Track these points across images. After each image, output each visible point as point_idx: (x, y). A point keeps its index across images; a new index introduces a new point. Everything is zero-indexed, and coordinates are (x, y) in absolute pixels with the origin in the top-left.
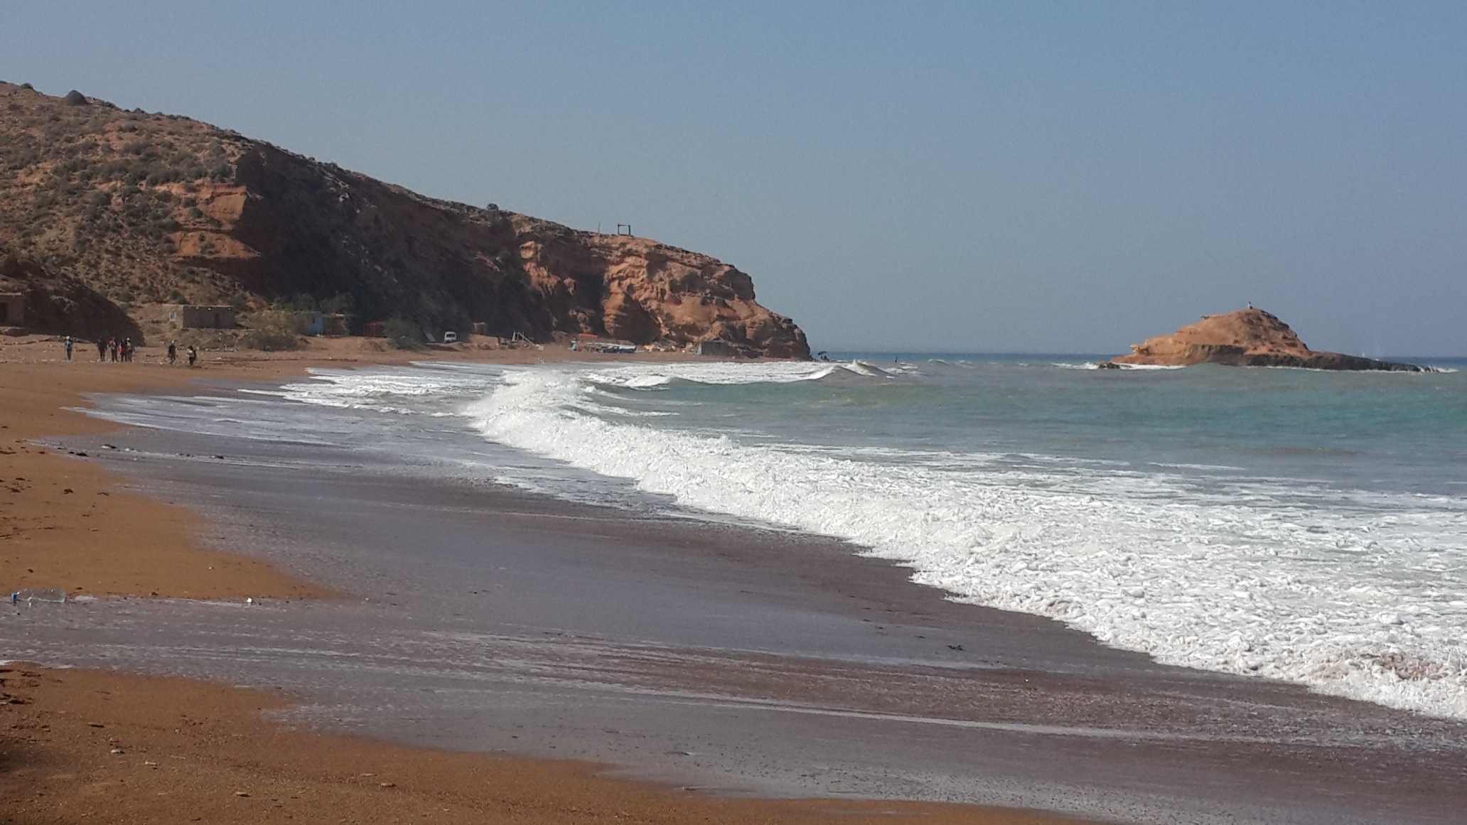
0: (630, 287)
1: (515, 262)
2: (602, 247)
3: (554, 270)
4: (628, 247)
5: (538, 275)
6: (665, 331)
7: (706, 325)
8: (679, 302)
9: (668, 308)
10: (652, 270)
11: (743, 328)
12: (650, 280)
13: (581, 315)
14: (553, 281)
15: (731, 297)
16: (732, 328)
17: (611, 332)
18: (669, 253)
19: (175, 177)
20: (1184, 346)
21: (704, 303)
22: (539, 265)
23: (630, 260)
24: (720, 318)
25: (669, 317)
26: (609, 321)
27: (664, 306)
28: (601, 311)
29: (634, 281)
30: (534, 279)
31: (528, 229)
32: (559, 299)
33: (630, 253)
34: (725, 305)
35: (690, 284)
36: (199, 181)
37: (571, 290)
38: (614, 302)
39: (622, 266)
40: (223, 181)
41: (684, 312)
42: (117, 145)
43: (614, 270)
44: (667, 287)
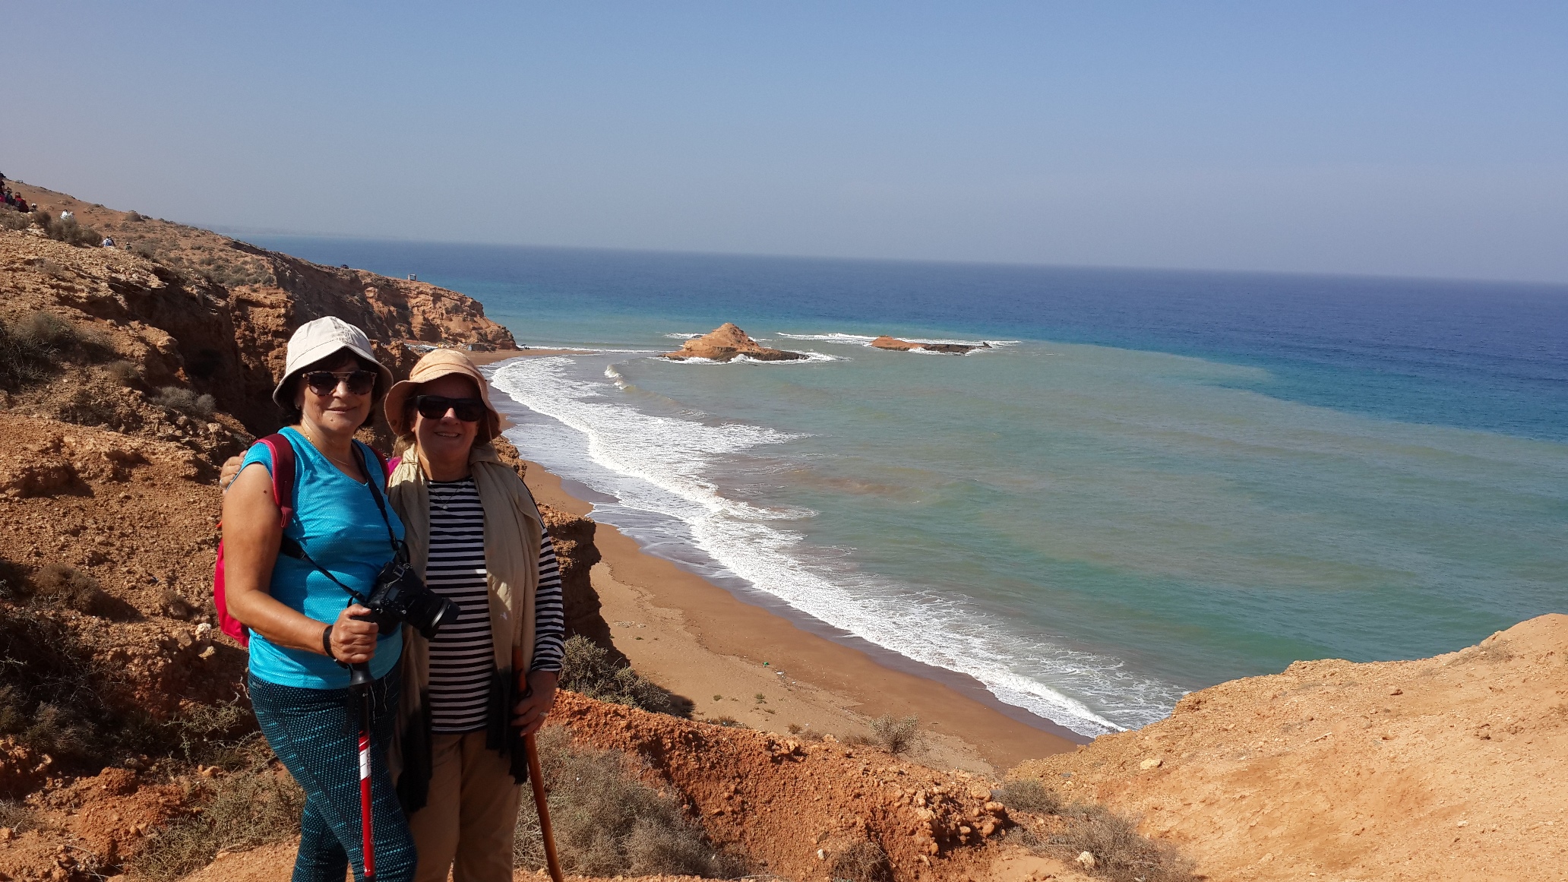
0: (424, 311)
1: (364, 299)
2: (406, 289)
3: (385, 303)
4: (421, 289)
5: (378, 307)
6: (444, 335)
7: (469, 333)
8: (451, 320)
9: (446, 323)
10: (435, 302)
11: (486, 335)
12: (435, 308)
13: (402, 328)
14: (385, 310)
15: (476, 316)
16: (480, 334)
17: (418, 337)
18: (442, 293)
19: (241, 283)
20: (708, 347)
21: (464, 320)
22: (377, 300)
23: (422, 296)
24: (474, 329)
25: (448, 329)
26: (416, 330)
27: (443, 322)
28: (410, 324)
29: (425, 308)
30: (376, 309)
31: (369, 280)
32: (390, 320)
33: (422, 293)
34: (475, 322)
35: (456, 310)
36: (257, 286)
37: (395, 314)
38: (417, 321)
39: (418, 300)
40: (271, 286)
41: (455, 325)
42: (195, 259)
43: (414, 301)
44: (444, 312)
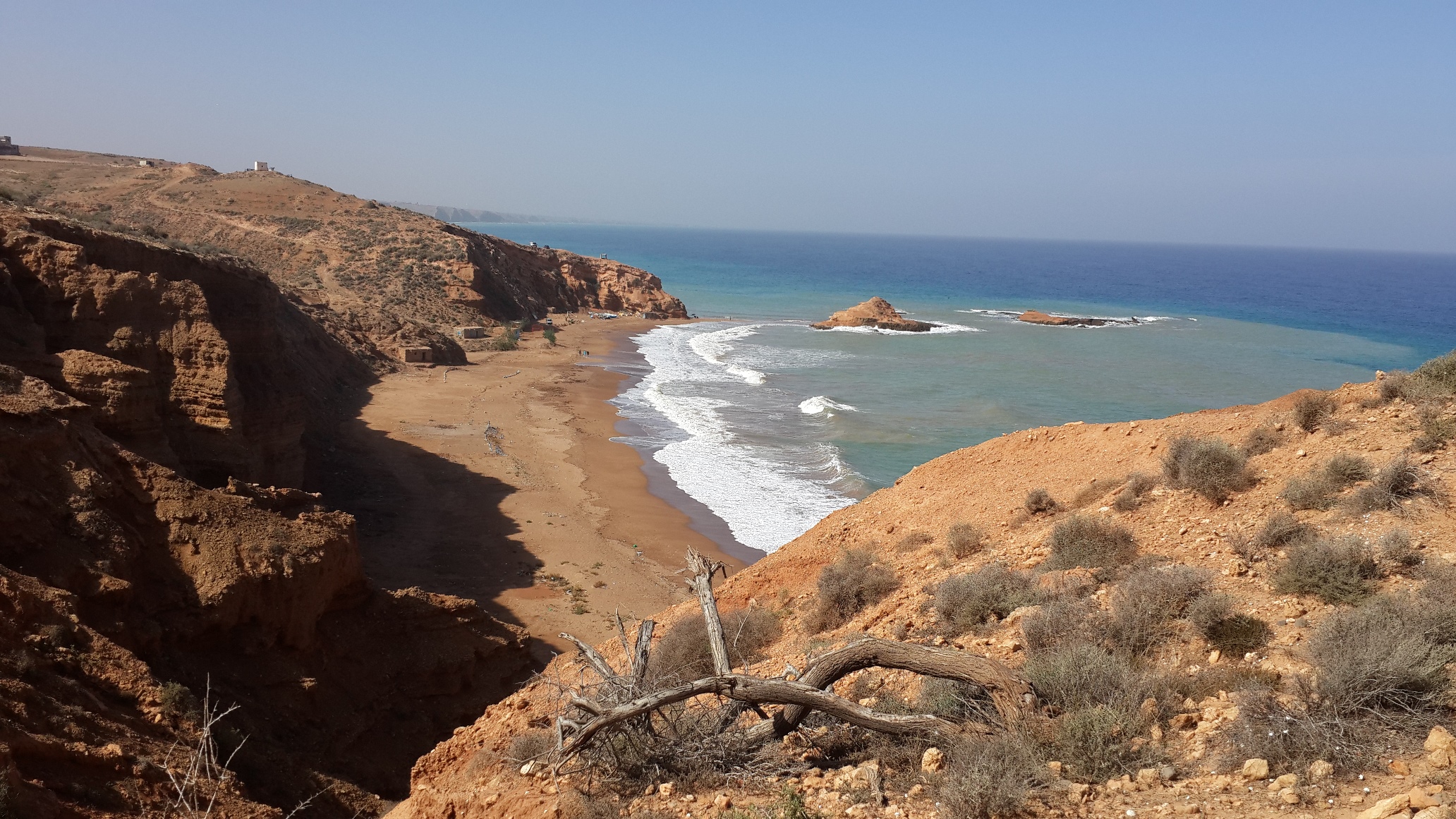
0: (610, 285)
1: (559, 274)
2: (596, 266)
3: (577, 278)
4: (608, 266)
5: (571, 281)
6: (625, 305)
7: (645, 304)
8: (632, 292)
9: (628, 295)
10: (619, 277)
11: (660, 304)
12: (619, 282)
13: (590, 299)
14: (577, 283)
15: (653, 289)
16: (655, 304)
17: (603, 306)
18: (626, 269)
19: (439, 258)
20: (852, 318)
21: (643, 293)
22: (570, 275)
23: (609, 272)
24: (650, 300)
25: (628, 300)
26: (602, 300)
27: (625, 294)
28: (597, 295)
29: (611, 282)
30: (569, 282)
31: (565, 259)
32: (580, 291)
33: (609, 269)
34: (652, 294)
35: (636, 284)
36: (452, 261)
37: (585, 287)
38: (603, 293)
39: (605, 275)
40: (462, 261)
41: (635, 297)
42: (408, 239)
43: (602, 277)
44: (626, 285)
